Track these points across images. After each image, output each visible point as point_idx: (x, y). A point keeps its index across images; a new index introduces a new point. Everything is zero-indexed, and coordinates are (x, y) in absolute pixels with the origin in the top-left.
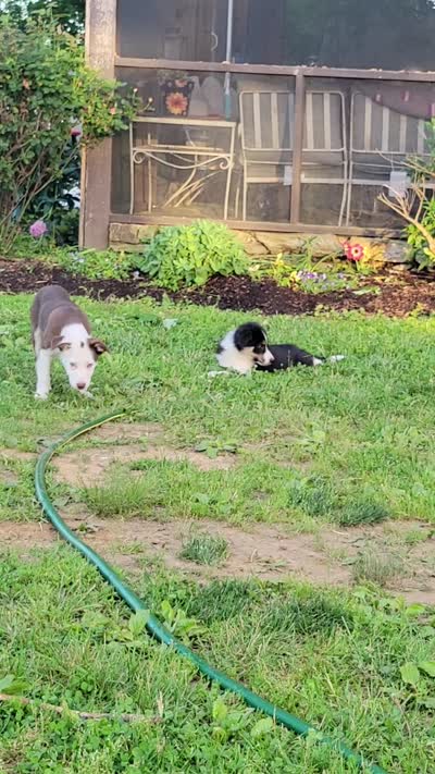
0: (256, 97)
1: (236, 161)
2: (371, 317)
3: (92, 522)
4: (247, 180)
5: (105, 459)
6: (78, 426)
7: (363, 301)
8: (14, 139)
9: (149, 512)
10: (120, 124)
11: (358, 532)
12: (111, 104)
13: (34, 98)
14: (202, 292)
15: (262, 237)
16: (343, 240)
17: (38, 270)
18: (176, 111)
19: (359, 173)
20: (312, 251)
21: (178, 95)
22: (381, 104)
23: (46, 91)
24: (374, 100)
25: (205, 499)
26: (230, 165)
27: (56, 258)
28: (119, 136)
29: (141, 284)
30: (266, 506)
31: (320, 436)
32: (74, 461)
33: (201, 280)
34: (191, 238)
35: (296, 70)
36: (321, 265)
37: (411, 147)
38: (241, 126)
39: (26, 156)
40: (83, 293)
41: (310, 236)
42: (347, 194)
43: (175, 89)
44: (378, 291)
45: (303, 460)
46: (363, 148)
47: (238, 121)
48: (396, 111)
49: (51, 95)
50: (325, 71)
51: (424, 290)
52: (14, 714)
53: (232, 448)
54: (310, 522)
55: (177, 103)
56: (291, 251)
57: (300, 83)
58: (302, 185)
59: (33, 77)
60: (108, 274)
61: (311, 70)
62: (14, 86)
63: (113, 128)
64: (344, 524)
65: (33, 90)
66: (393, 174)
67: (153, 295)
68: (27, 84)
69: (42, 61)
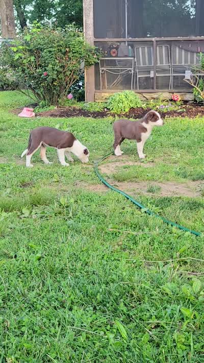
0: (140, 49)
1: (134, 70)
2: (183, 118)
3: (118, 184)
4: (138, 76)
5: (114, 165)
6: (102, 157)
7: (180, 114)
8: (64, 68)
9: (134, 179)
10: (97, 61)
11: (198, 182)
12: (94, 54)
13: (70, 54)
14: (128, 114)
15: (144, 95)
16: (171, 94)
17: (74, 110)
18: (114, 55)
19: (175, 72)
20: (161, 98)
21: (114, 50)
22: (182, 48)
23: (74, 51)
24: (179, 47)
25: (150, 175)
26: (133, 72)
27: (79, 105)
28: (97, 64)
29: (108, 112)
30: (169, 176)
31: (179, 155)
32: (105, 167)
33: (127, 110)
34: (123, 96)
35: (153, 39)
36: (165, 103)
37: (192, 62)
38: (136, 58)
39: (68, 73)
40: (90, 116)
41: (161, 93)
42: (171, 78)
43: (114, 48)
44: (185, 110)
45: (175, 163)
46: (176, 63)
47: (134, 57)
48: (186, 51)
49: (75, 52)
50: (163, 39)
51: (200, 109)
52: (116, 234)
53: (151, 161)
54: (184, 180)
55: (114, 53)
56: (154, 99)
57: (155, 43)
58: (157, 77)
59: (69, 47)
60: (97, 110)
61: (158, 39)
62: (63, 50)
63: (95, 62)
64: (194, 180)
65: (69, 52)
66: (186, 71)
67: (112, 116)
68: (67, 49)
69: (72, 42)
